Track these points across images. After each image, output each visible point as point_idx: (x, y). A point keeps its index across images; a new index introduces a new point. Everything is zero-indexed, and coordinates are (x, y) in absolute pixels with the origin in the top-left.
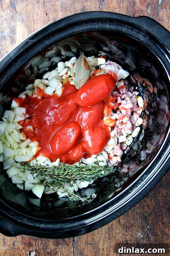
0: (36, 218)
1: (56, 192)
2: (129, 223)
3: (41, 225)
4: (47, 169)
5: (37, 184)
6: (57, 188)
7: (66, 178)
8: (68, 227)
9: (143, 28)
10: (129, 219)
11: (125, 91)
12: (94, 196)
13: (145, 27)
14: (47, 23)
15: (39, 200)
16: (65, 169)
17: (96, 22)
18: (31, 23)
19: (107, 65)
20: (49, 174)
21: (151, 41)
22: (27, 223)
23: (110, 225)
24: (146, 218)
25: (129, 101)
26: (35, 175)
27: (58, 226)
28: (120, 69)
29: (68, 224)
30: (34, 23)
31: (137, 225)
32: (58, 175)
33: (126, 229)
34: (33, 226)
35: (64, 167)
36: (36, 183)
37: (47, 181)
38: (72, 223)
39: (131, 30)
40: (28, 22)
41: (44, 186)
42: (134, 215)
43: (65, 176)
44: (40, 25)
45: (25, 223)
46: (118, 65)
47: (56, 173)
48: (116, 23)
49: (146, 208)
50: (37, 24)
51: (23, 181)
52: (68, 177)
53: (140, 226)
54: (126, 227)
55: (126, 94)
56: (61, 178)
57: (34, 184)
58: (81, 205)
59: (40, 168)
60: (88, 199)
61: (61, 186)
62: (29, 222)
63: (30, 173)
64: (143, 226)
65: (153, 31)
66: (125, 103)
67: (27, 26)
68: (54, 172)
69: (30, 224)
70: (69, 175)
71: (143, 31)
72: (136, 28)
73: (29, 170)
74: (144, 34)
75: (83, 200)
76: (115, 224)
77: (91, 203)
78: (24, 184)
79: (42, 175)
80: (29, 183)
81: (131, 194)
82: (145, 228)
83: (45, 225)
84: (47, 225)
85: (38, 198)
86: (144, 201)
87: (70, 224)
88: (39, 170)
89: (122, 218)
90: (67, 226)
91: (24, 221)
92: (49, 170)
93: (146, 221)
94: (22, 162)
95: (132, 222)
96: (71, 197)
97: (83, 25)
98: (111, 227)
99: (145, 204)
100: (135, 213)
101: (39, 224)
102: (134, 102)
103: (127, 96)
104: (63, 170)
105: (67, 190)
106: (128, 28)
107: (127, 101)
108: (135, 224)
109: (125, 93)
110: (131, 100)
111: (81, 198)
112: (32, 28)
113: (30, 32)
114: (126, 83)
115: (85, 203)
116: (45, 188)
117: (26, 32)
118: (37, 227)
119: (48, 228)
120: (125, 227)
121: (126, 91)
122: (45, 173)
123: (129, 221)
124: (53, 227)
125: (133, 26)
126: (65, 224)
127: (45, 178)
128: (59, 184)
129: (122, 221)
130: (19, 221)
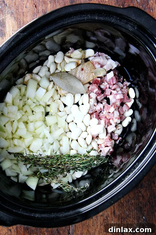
0: (31, 208)
1: (50, 184)
2: (124, 214)
3: (36, 215)
4: (40, 158)
5: (31, 176)
6: (50, 179)
7: (59, 168)
8: (63, 216)
9: (132, 19)
10: (124, 210)
11: (115, 82)
12: (87, 186)
13: (133, 17)
14: (37, 15)
15: (33, 192)
16: (58, 158)
17: (85, 14)
18: (21, 16)
19: (95, 57)
20: (43, 164)
21: (139, 31)
22: (23, 213)
23: (105, 216)
24: (141, 209)
25: (120, 92)
26: (29, 166)
27: (53, 215)
28: (109, 60)
29: (63, 212)
30: (23, 15)
31: (133, 216)
32: (52, 165)
33: (121, 221)
34: (28, 216)
35: (57, 157)
36: (29, 175)
37: (40, 173)
38: (66, 212)
39: (120, 21)
40: (17, 15)
41: (38, 178)
42: (129, 206)
43: (58, 166)
44: (29, 18)
45: (21, 213)
46: (107, 55)
47: (49, 162)
48: (104, 14)
49: (141, 198)
50: (26, 17)
51: (17, 173)
52: (61, 167)
53: (136, 217)
54: (122, 219)
55: (117, 85)
56: (55, 167)
57: (28, 176)
58: (75, 196)
59: (34, 158)
60: (82, 189)
61: (54, 177)
62: (24, 212)
63: (24, 164)
64: (139, 217)
65: (142, 21)
66: (115, 93)
67: (17, 19)
68: (47, 162)
69: (25, 214)
70: (62, 164)
71: (131, 21)
72: (125, 19)
73: (22, 161)
74: (133, 24)
75: (76, 190)
76: (110, 215)
77: (85, 193)
78: (17, 176)
79: (35, 166)
80: (23, 175)
81: (124, 182)
82: (141, 218)
83: (40, 215)
84: (42, 215)
85: (32, 190)
86: (138, 191)
87: (64, 213)
88: (33, 160)
89: (117, 209)
90: (61, 215)
91: (19, 211)
92: (43, 160)
93: (142, 212)
94: (16, 153)
95: (127, 213)
96: (65, 188)
97: (72, 17)
98: (106, 219)
99: (140, 194)
100: (130, 203)
101: (34, 214)
102: (124, 93)
103: (117, 86)
104: (56, 160)
105: (61, 181)
106: (117, 19)
107: (117, 92)
108: (130, 215)
109: (116, 83)
110: (122, 91)
111: (75, 188)
112: (22, 21)
113: (20, 24)
114: (116, 73)
115: (79, 193)
116: (39, 181)
117: (16, 25)
118: (32, 216)
119: (43, 218)
120: (120, 218)
121: (117, 81)
122: (38, 163)
123: (124, 213)
124: (48, 216)
125: (121, 17)
126: (60, 213)
127: (38, 169)
128: (52, 175)
129: (117, 212)
130: (14, 211)
